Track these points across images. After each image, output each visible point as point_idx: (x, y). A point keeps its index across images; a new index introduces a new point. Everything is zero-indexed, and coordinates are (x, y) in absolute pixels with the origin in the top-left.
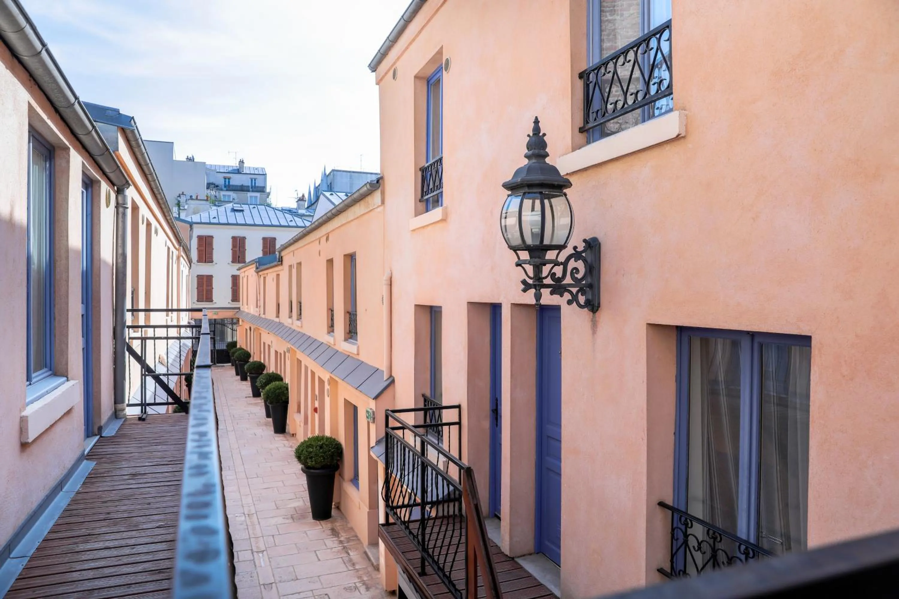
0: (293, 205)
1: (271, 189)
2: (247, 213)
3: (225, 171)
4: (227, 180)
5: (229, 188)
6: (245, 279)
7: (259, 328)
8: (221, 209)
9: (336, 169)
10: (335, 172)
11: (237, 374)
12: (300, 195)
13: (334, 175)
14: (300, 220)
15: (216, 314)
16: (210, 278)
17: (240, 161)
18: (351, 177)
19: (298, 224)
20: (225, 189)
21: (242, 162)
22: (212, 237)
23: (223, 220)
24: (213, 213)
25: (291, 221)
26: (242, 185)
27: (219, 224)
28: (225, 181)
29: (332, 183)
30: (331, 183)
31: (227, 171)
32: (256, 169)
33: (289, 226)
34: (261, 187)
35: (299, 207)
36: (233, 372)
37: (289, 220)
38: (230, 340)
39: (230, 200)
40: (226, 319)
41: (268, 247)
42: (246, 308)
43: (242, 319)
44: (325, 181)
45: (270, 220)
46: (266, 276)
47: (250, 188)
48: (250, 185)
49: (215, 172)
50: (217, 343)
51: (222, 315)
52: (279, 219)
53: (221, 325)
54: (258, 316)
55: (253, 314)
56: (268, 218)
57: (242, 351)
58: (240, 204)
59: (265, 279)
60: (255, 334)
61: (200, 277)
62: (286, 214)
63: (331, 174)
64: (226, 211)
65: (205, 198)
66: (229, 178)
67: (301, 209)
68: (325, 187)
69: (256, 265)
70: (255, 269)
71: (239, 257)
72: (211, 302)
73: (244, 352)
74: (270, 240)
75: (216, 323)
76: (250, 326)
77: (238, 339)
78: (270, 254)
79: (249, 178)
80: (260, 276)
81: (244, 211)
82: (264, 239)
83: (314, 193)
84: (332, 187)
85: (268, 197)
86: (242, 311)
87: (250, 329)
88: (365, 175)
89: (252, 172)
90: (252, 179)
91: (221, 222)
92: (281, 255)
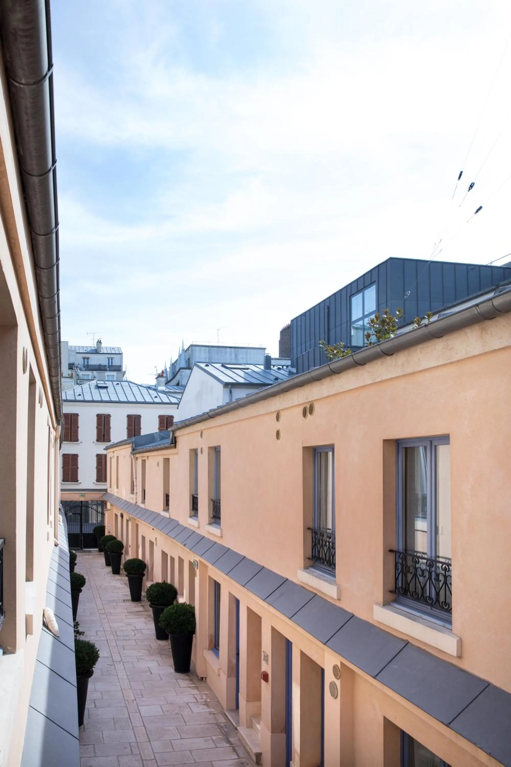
0: (153, 382)
1: (126, 368)
2: (111, 389)
3: (85, 352)
4: (86, 360)
5: (89, 368)
6: (114, 461)
7: (135, 518)
8: (86, 386)
9: (194, 343)
10: (193, 347)
11: (108, 564)
12: (160, 372)
13: (192, 350)
14: (165, 396)
15: (83, 496)
16: (75, 457)
17: (98, 342)
18: (209, 352)
19: (163, 401)
20: (84, 369)
21: (99, 342)
22: (77, 415)
23: (88, 398)
24: (78, 389)
25: (156, 397)
26: (100, 365)
27: (84, 401)
28: (84, 361)
29: (191, 358)
30: (189, 359)
31: (86, 352)
32: (113, 349)
33: (154, 403)
34: (117, 366)
35: (158, 384)
36: (102, 560)
37: (153, 396)
38: (95, 522)
39: (93, 379)
40: (92, 501)
41: (133, 425)
42: (116, 492)
43: (109, 502)
44: (183, 357)
45: (135, 397)
46: (148, 459)
47: (107, 367)
48: (107, 364)
49: (75, 353)
50: (83, 526)
51: (89, 497)
52: (144, 396)
53: (86, 507)
54: (133, 504)
55: (127, 500)
56: (133, 395)
57: (112, 538)
58: (104, 381)
59: (144, 462)
60: (130, 523)
61: (65, 456)
62: (149, 390)
63: (190, 349)
64: (90, 388)
65: (68, 376)
66: (88, 359)
67: (161, 386)
68: (183, 364)
69: (132, 446)
70: (130, 450)
71: (104, 435)
72: (76, 483)
73: (115, 540)
74: (135, 417)
75: (83, 505)
76: (122, 513)
77: (106, 524)
78: (135, 432)
79: (106, 358)
80: (137, 458)
81: (108, 388)
82: (129, 417)
83: (170, 370)
84: (191, 362)
85: (124, 375)
86: (110, 494)
87: (122, 516)
88: (224, 349)
89: (109, 352)
90: (109, 359)
91: (86, 399)
92: (175, 436)
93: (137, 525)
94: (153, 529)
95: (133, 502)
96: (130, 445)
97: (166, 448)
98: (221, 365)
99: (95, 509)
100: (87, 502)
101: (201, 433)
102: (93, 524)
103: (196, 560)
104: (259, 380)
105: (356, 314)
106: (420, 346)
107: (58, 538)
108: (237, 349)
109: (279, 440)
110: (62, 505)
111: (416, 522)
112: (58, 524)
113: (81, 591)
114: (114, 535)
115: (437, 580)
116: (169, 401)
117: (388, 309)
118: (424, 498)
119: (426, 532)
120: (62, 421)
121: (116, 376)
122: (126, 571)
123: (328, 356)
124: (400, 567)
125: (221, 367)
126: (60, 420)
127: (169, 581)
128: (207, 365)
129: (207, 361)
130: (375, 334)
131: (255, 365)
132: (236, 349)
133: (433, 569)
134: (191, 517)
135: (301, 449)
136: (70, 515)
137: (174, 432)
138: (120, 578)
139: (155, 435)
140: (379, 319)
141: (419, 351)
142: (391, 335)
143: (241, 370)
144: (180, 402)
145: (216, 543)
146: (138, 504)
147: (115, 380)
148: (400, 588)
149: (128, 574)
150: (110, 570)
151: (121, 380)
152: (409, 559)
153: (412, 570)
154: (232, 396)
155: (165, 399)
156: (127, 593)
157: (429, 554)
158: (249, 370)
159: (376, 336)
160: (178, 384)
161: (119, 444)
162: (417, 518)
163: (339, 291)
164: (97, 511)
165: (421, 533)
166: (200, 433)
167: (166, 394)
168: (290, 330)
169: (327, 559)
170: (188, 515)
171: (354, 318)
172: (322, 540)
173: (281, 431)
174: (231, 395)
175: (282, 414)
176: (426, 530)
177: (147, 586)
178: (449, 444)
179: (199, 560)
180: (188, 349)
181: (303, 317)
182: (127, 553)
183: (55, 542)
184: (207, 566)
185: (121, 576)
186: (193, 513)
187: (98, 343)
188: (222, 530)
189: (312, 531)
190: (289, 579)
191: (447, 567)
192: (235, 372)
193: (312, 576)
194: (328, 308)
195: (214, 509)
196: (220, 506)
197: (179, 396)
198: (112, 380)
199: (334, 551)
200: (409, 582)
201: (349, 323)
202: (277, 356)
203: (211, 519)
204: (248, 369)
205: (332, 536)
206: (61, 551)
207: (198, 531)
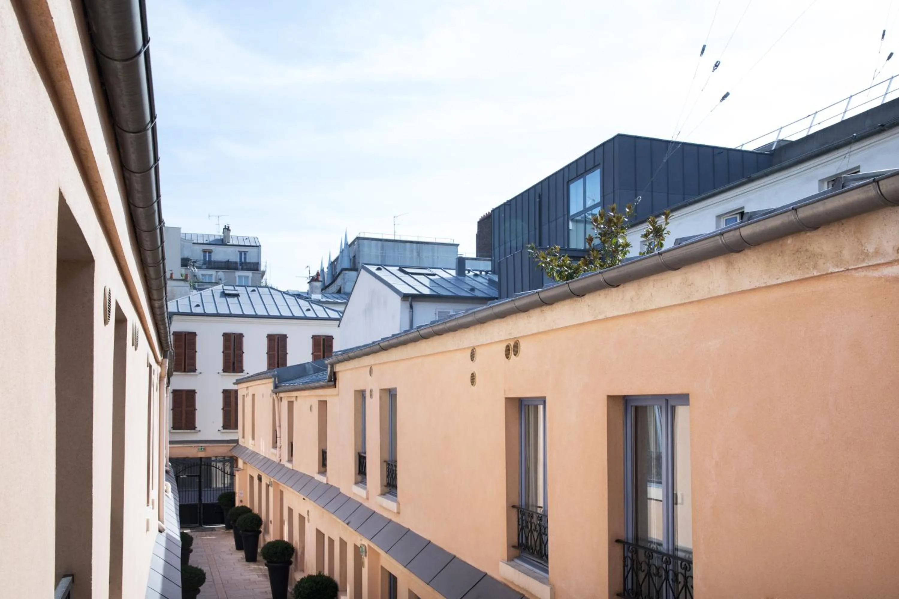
0: (304, 288)
1: (266, 266)
2: (243, 298)
3: (205, 242)
4: (207, 254)
6: (248, 400)
7: (279, 483)
8: (207, 293)
9: (362, 236)
10: (361, 241)
11: (239, 547)
12: (314, 274)
13: (359, 245)
14: (322, 308)
15: (203, 449)
16: (191, 394)
17: (225, 228)
18: (383, 248)
19: (318, 315)
20: (204, 267)
21: (227, 229)
22: (194, 334)
23: (210, 309)
24: (195, 296)
25: (308, 310)
26: (228, 261)
27: (205, 315)
28: (205, 256)
29: (357, 257)
30: (354, 257)
31: (208, 242)
32: (246, 239)
33: (306, 318)
34: (253, 263)
35: (312, 290)
36: (231, 542)
37: (304, 309)
38: (220, 485)
39: (217, 281)
40: (216, 457)
41: (276, 348)
42: (252, 444)
43: (242, 459)
44: (346, 253)
45: (278, 309)
46: (296, 400)
47: (239, 264)
48: (238, 260)
49: (191, 244)
50: (203, 493)
51: (212, 451)
52: (291, 308)
53: (207, 465)
54: (276, 462)
55: (267, 456)
56: (275, 306)
57: (246, 510)
58: (233, 286)
59: (291, 404)
60: (271, 489)
61: (177, 394)
62: (298, 300)
63: (356, 243)
64: (213, 296)
65: (181, 278)
66: (210, 252)
67: (315, 293)
68: (346, 264)
69: (275, 382)
70: (271, 386)
71: (234, 363)
72: (193, 431)
73: (249, 514)
74: (278, 338)
75: (203, 463)
76: (260, 474)
77: (237, 489)
78: (278, 358)
79: (237, 252)
80: (281, 398)
81: (239, 296)
82: (270, 337)
83: (328, 270)
84: (357, 261)
85: (262, 277)
86: (242, 446)
87: (260, 479)
88: (402, 244)
89: (242, 243)
90: (241, 253)
91: (208, 311)
92: (334, 371)
93: (282, 492)
94: (304, 499)
95: (276, 459)
96: (272, 380)
97: (322, 387)
98: (398, 268)
99: (220, 468)
100: (209, 459)
101: (370, 368)
102: (218, 489)
103: (364, 545)
104: (449, 290)
105: (575, 207)
106: (652, 278)
107: (165, 520)
108: (421, 245)
109: (474, 386)
110: (172, 464)
111: (648, 488)
112: (164, 495)
113: (198, 591)
114: (249, 506)
115: (676, 580)
116: (326, 316)
117: (615, 205)
118: (659, 458)
119: (661, 501)
120: (170, 352)
121: (252, 278)
122: (265, 558)
123: (539, 264)
124: (629, 562)
125: (398, 271)
126: (167, 351)
127: (326, 573)
128: (379, 269)
129: (380, 263)
130: (599, 238)
131: (443, 269)
132: (418, 245)
133: (671, 567)
134: (356, 483)
135: (504, 400)
136: (184, 478)
137: (332, 366)
138: (256, 567)
139: (307, 365)
140: (604, 218)
141: (651, 284)
142: (619, 239)
143: (425, 276)
144: (342, 317)
145: (390, 521)
146: (282, 463)
147: (250, 285)
148: (630, 591)
149: (267, 562)
150: (241, 556)
151: (259, 285)
152: (641, 552)
153: (644, 567)
154: (412, 312)
155: (320, 312)
156: (266, 590)
157: (665, 546)
158: (436, 277)
159: (601, 239)
160: (339, 291)
161: (254, 378)
162: (651, 483)
163: (553, 175)
164: (224, 472)
165: (655, 501)
166: (368, 369)
167: (322, 306)
168: (490, 219)
169: (538, 548)
170: (353, 480)
171: (573, 212)
172: (531, 523)
173: (477, 375)
174: (411, 310)
175: (478, 352)
176: (661, 499)
177: (295, 580)
178: (688, 405)
179: (369, 545)
180: (353, 243)
181: (507, 207)
182: (267, 531)
183: (159, 526)
184: (378, 554)
185: (257, 563)
186: (359, 478)
187: (224, 230)
188: (399, 504)
189: (518, 510)
190: (488, 574)
191: (688, 564)
192: (417, 278)
193: (517, 572)
194: (540, 197)
195: (388, 475)
196: (396, 471)
197: (341, 308)
198: (246, 284)
199: (546, 537)
200: (641, 583)
201: (566, 216)
202: (474, 256)
203: (385, 488)
204: (434, 275)
205: (543, 518)
206: (169, 539)
207: (366, 504)
